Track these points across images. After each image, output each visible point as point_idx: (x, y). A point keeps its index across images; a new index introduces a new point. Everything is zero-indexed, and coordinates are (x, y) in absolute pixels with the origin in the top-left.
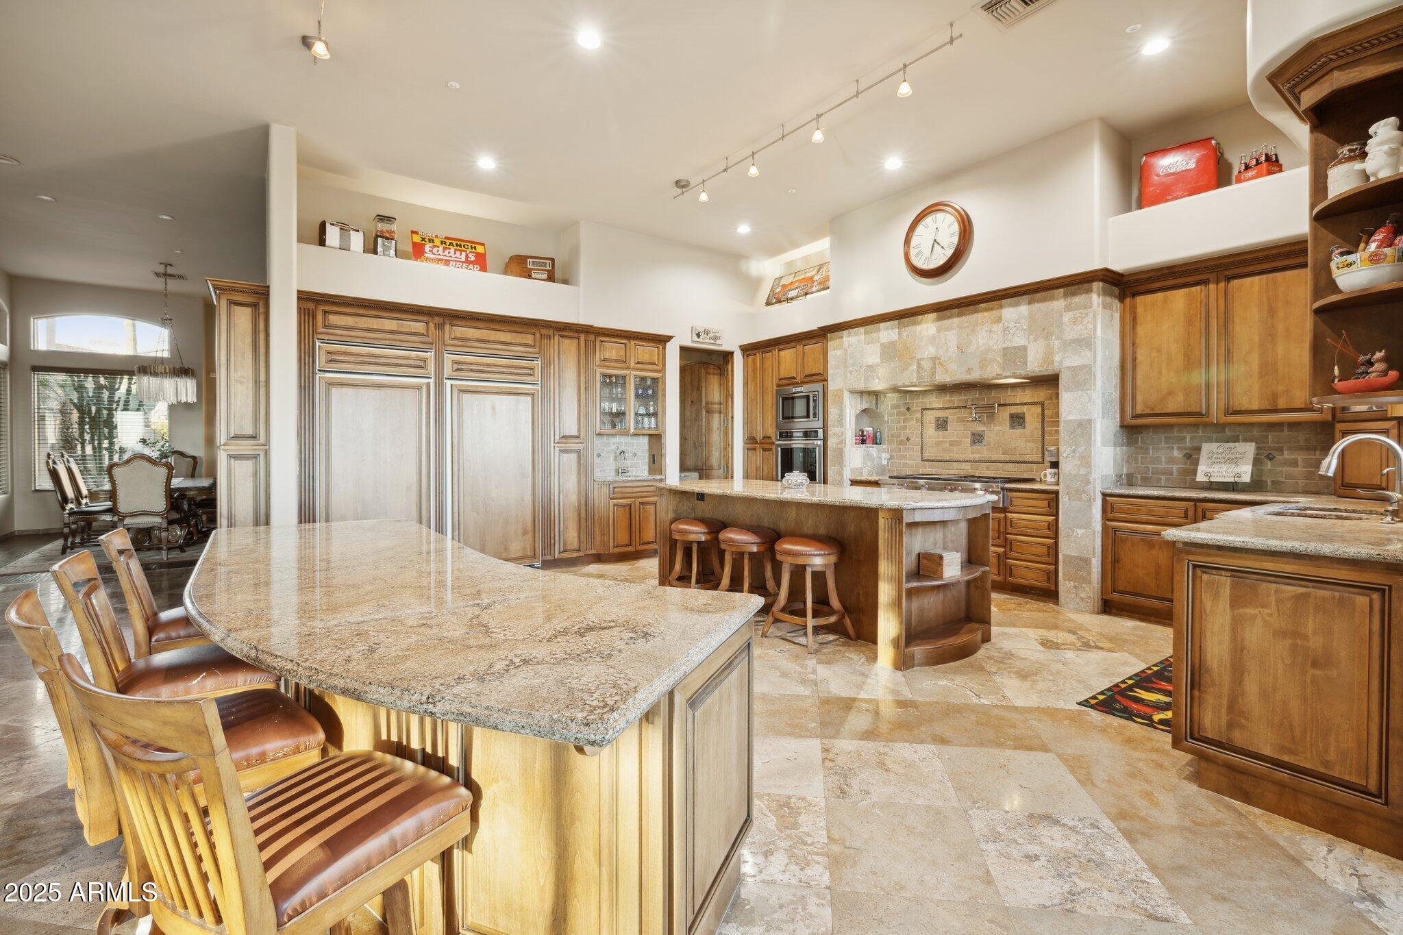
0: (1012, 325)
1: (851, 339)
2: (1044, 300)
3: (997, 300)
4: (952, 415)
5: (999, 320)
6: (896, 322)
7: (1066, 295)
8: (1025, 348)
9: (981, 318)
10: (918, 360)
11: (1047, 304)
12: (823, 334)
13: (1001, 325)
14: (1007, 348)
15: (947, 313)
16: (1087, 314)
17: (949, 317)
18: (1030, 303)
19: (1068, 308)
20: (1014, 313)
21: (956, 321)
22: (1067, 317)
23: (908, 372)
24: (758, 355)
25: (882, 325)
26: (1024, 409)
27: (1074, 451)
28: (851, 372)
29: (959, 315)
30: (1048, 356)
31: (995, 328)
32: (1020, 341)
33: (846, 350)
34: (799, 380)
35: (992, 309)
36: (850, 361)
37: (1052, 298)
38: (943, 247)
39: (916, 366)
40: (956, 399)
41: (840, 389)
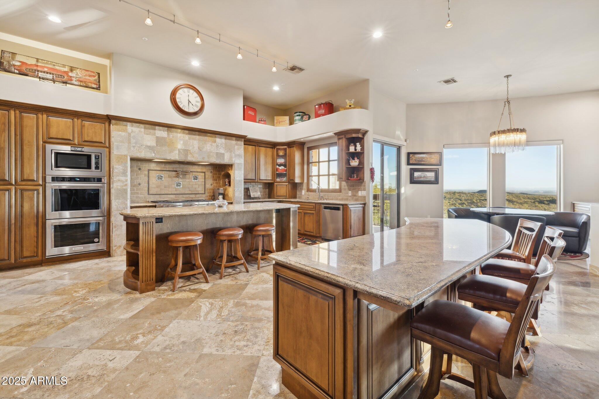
0: (219, 145)
1: (130, 128)
2: (230, 139)
3: (215, 134)
5: (215, 142)
6: (166, 128)
7: (236, 140)
8: (223, 154)
9: (208, 139)
11: (231, 141)
12: (109, 119)
13: (216, 144)
14: (218, 153)
15: (194, 133)
16: (241, 148)
17: (194, 135)
18: (225, 139)
19: (236, 144)
20: (220, 141)
21: (197, 137)
22: (236, 147)
23: (173, 153)
24: (12, 113)
25: (157, 127)
26: (198, 174)
28: (134, 147)
29: (199, 135)
30: (231, 158)
31: (213, 144)
32: (222, 151)
33: (129, 134)
34: (76, 142)
35: (212, 137)
36: (133, 141)
37: (232, 140)
38: (192, 105)
39: (177, 152)
40: (169, 167)
41: (125, 155)
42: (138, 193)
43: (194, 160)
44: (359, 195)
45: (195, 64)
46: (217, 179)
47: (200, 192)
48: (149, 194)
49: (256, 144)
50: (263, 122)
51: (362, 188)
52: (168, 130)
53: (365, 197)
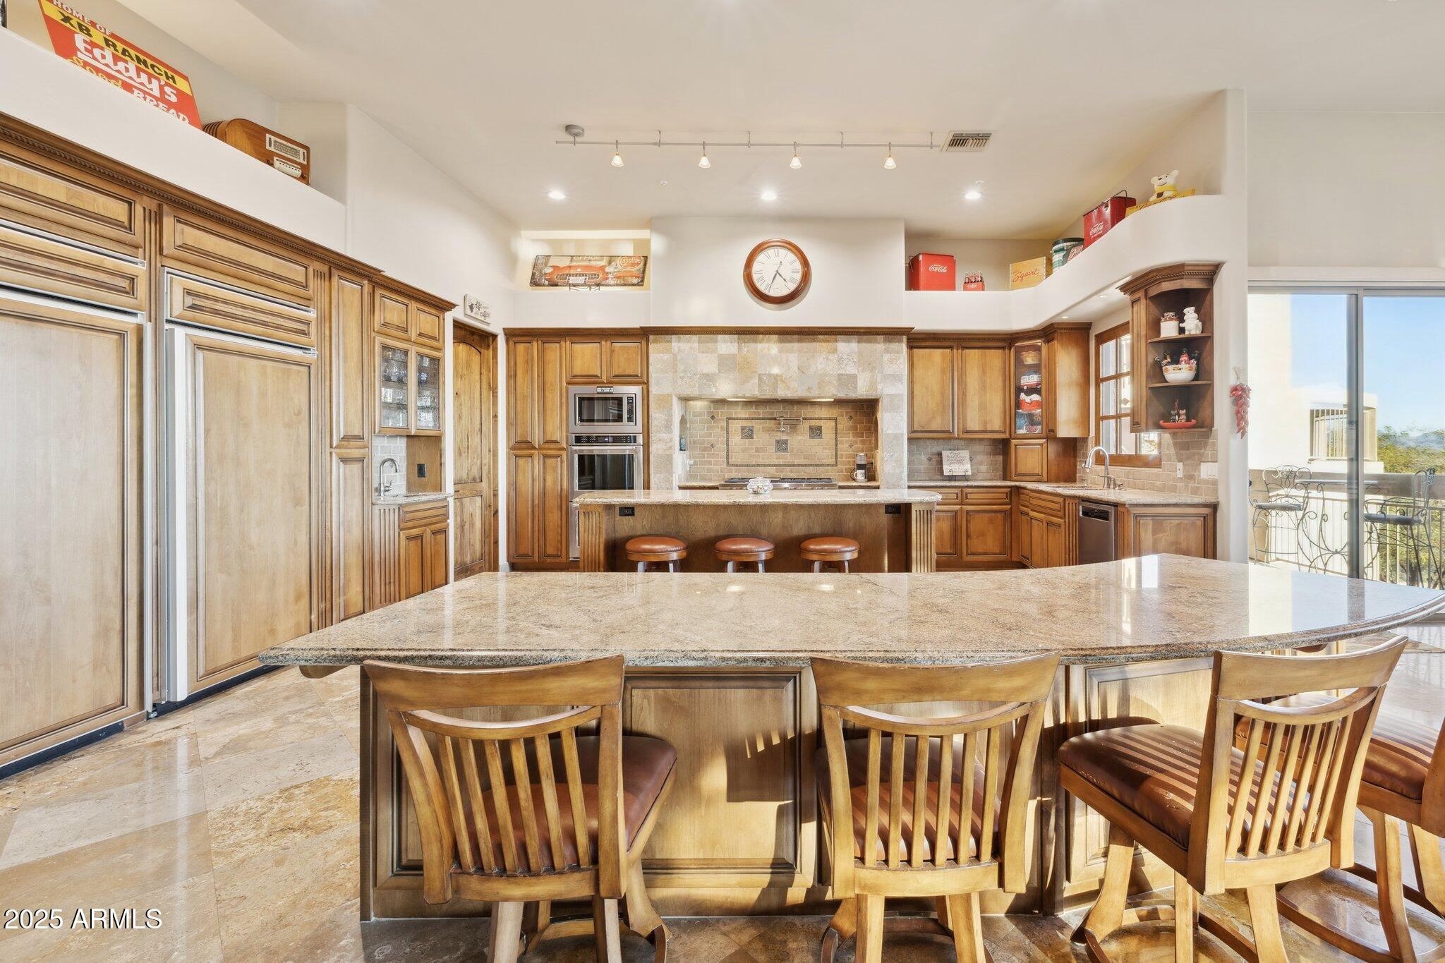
0: (845, 357)
1: (679, 345)
2: (869, 341)
3: (834, 335)
4: (758, 426)
5: (835, 351)
6: (736, 336)
7: (885, 341)
8: (855, 377)
9: (820, 347)
10: (759, 375)
11: (872, 345)
12: (644, 334)
13: (836, 355)
14: (842, 375)
15: (789, 337)
16: (899, 357)
17: (790, 342)
18: (859, 342)
19: (887, 351)
20: (846, 347)
21: (796, 346)
22: (886, 357)
23: (749, 384)
24: (535, 344)
25: (720, 337)
26: (821, 423)
27: (892, 456)
28: (682, 378)
29: (800, 341)
30: (873, 385)
31: (831, 357)
32: (851, 370)
33: (675, 356)
34: (604, 379)
35: (828, 341)
36: (681, 367)
37: (876, 341)
38: (784, 279)
39: (757, 381)
40: (762, 412)
41: (668, 395)
42: (710, 463)
43: (789, 395)
44: (1202, 477)
45: (769, 196)
46: (863, 433)
47: (824, 462)
48: (728, 464)
49: (955, 345)
50: (974, 286)
51: (1208, 452)
52: (739, 339)
53: (1215, 483)
